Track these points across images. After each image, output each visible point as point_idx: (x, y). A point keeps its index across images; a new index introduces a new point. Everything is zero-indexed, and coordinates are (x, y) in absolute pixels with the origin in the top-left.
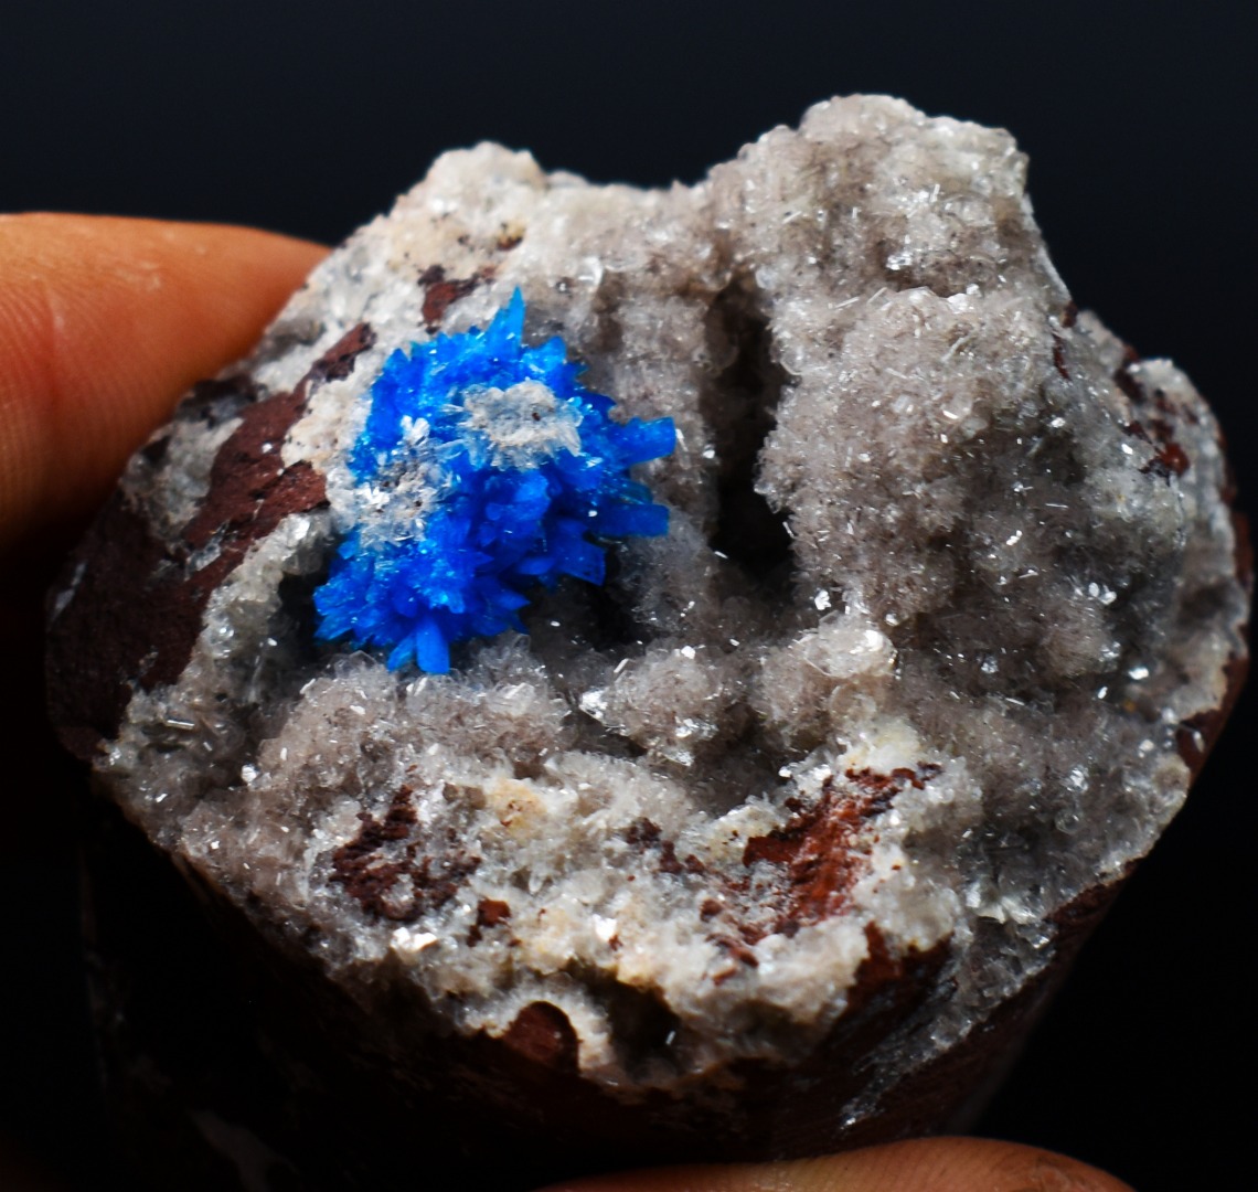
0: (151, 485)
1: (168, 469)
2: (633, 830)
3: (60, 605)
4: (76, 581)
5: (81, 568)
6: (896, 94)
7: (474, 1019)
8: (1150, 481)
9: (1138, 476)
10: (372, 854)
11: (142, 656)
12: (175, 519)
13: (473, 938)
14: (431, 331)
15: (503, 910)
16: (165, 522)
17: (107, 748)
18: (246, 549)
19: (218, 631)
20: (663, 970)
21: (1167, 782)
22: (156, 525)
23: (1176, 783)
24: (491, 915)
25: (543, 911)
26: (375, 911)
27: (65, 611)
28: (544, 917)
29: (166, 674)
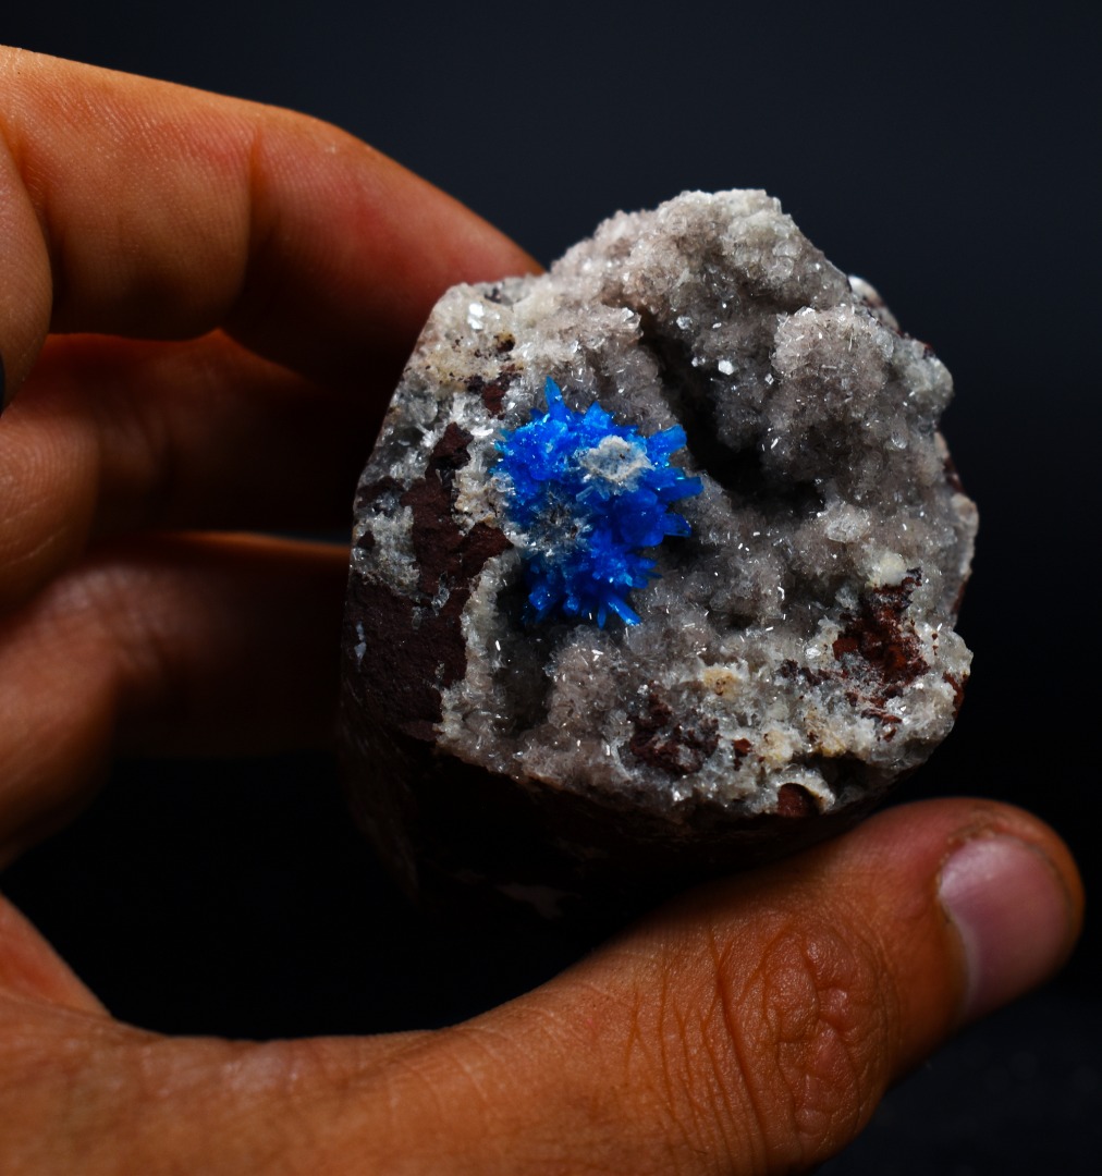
0: (376, 565)
1: (383, 551)
2: (784, 669)
3: (360, 655)
4: (361, 637)
5: (359, 628)
6: (693, 189)
7: (756, 808)
8: (928, 361)
9: (923, 361)
10: (653, 739)
11: (434, 669)
12: (406, 581)
13: (737, 765)
14: (501, 418)
15: (745, 743)
16: (400, 584)
17: (440, 728)
18: (468, 586)
19: (473, 639)
20: (855, 743)
21: (967, 512)
22: (394, 587)
23: (970, 511)
24: (741, 749)
25: (766, 735)
26: (676, 772)
27: (364, 657)
28: (768, 738)
29: (456, 673)
